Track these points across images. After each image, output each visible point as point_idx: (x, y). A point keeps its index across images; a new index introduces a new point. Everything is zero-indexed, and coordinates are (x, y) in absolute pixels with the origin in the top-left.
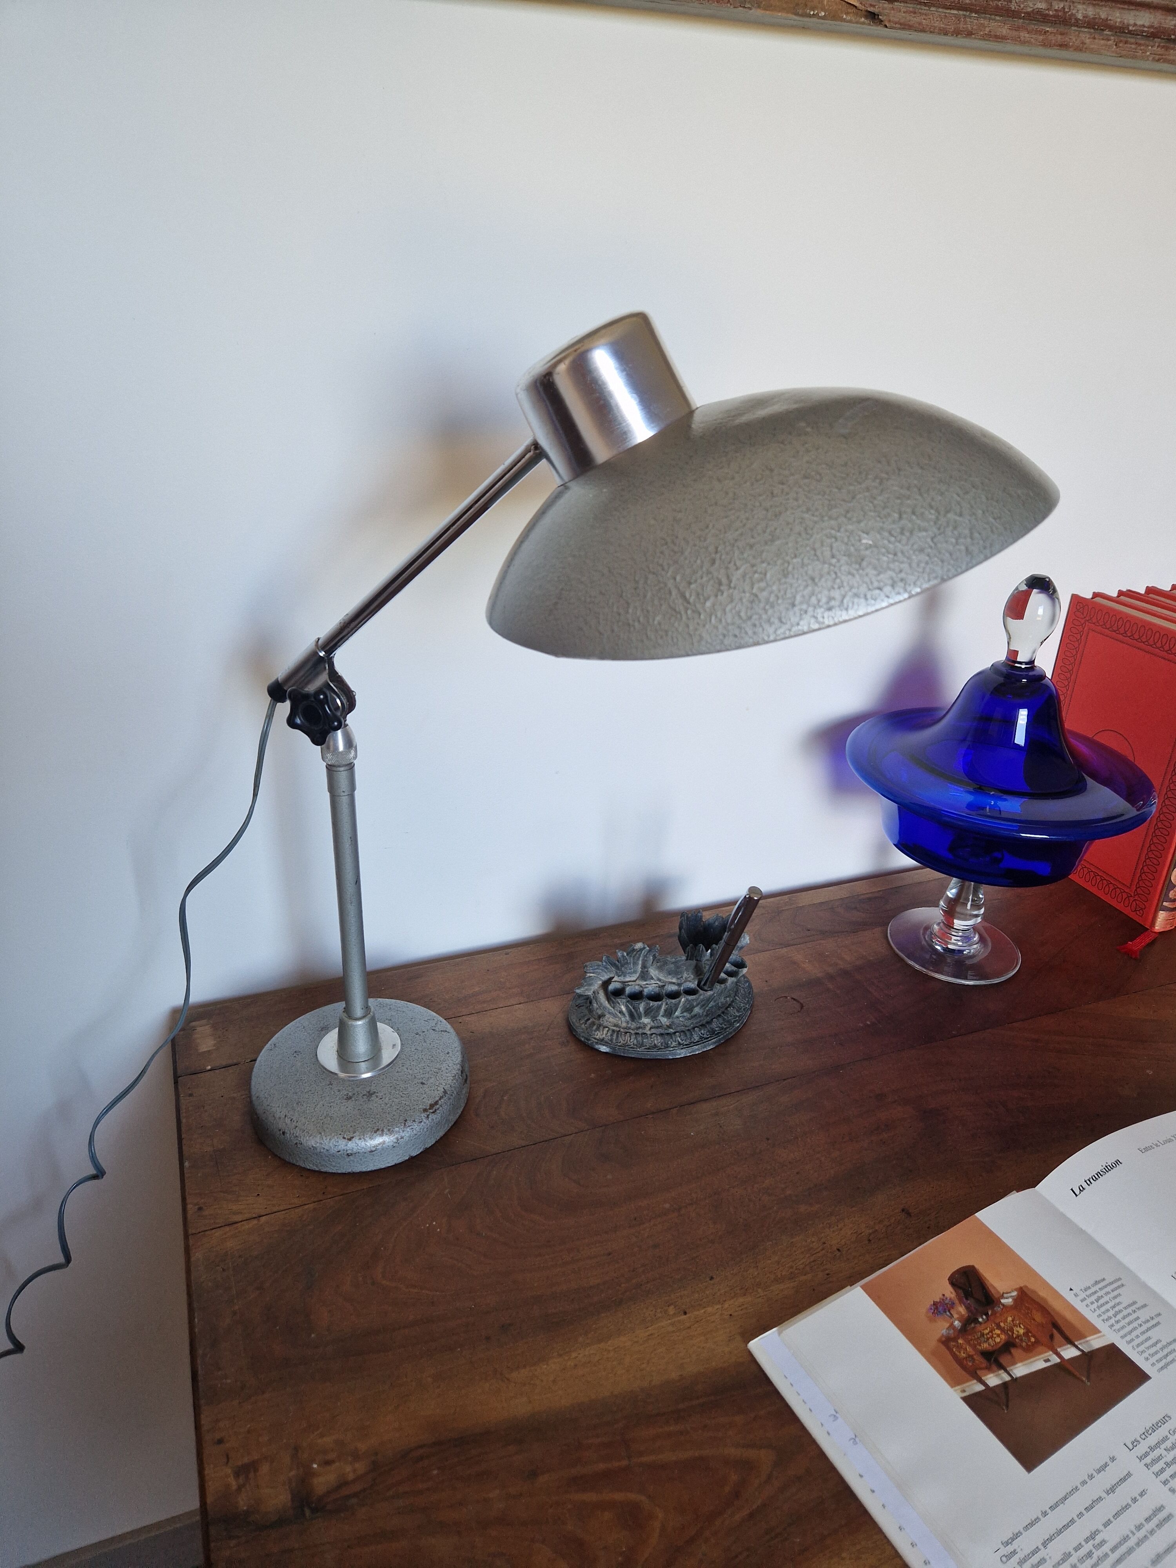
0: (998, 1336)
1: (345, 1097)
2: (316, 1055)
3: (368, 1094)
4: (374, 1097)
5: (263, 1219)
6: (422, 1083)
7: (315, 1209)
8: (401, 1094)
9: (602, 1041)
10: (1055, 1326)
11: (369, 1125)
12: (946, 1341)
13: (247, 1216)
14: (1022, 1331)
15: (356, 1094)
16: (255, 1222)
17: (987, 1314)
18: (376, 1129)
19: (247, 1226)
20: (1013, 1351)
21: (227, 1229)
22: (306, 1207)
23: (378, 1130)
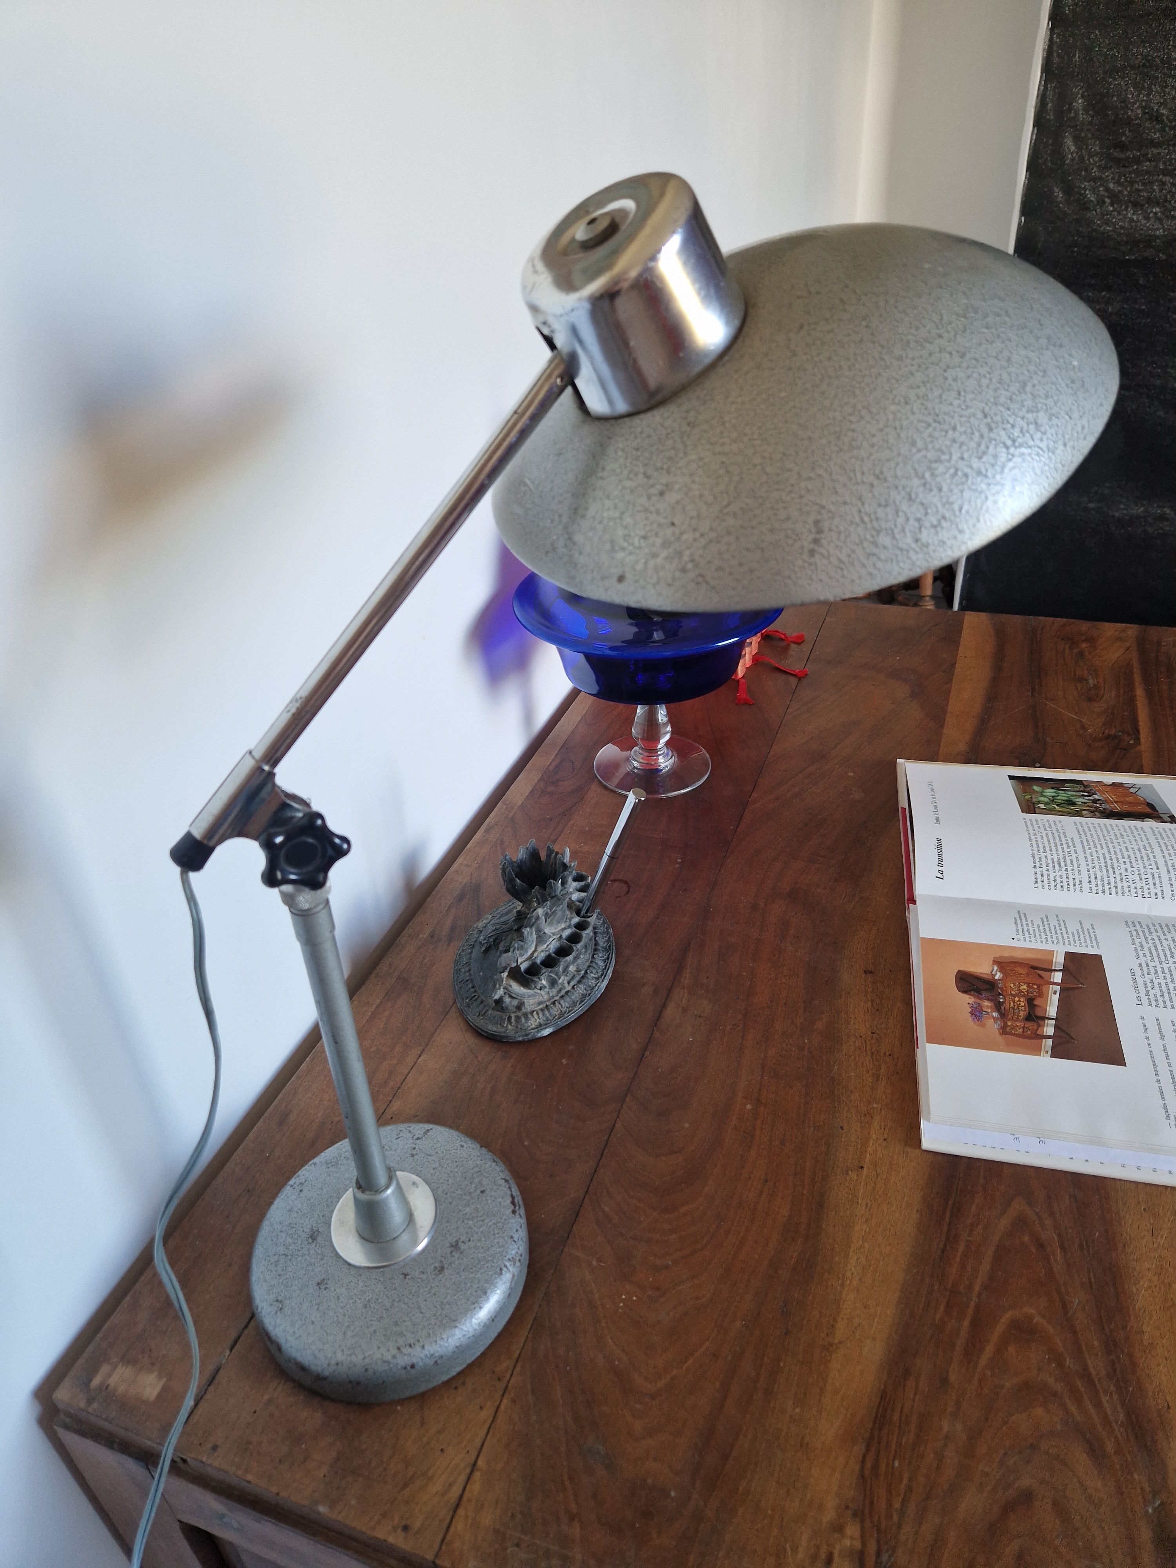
0: (1019, 1001)
1: (437, 1272)
2: (349, 1264)
3: (453, 1249)
4: (463, 1247)
5: (480, 1463)
6: (482, 1192)
7: (514, 1401)
8: (479, 1219)
9: (540, 1027)
10: (1034, 968)
11: (490, 1273)
12: (1004, 1031)
13: (462, 1479)
14: (1025, 987)
15: (443, 1259)
16: (477, 1475)
17: (1000, 994)
18: (498, 1270)
19: (476, 1487)
20: (1036, 1003)
21: (461, 1511)
22: (502, 1407)
23: (501, 1269)
